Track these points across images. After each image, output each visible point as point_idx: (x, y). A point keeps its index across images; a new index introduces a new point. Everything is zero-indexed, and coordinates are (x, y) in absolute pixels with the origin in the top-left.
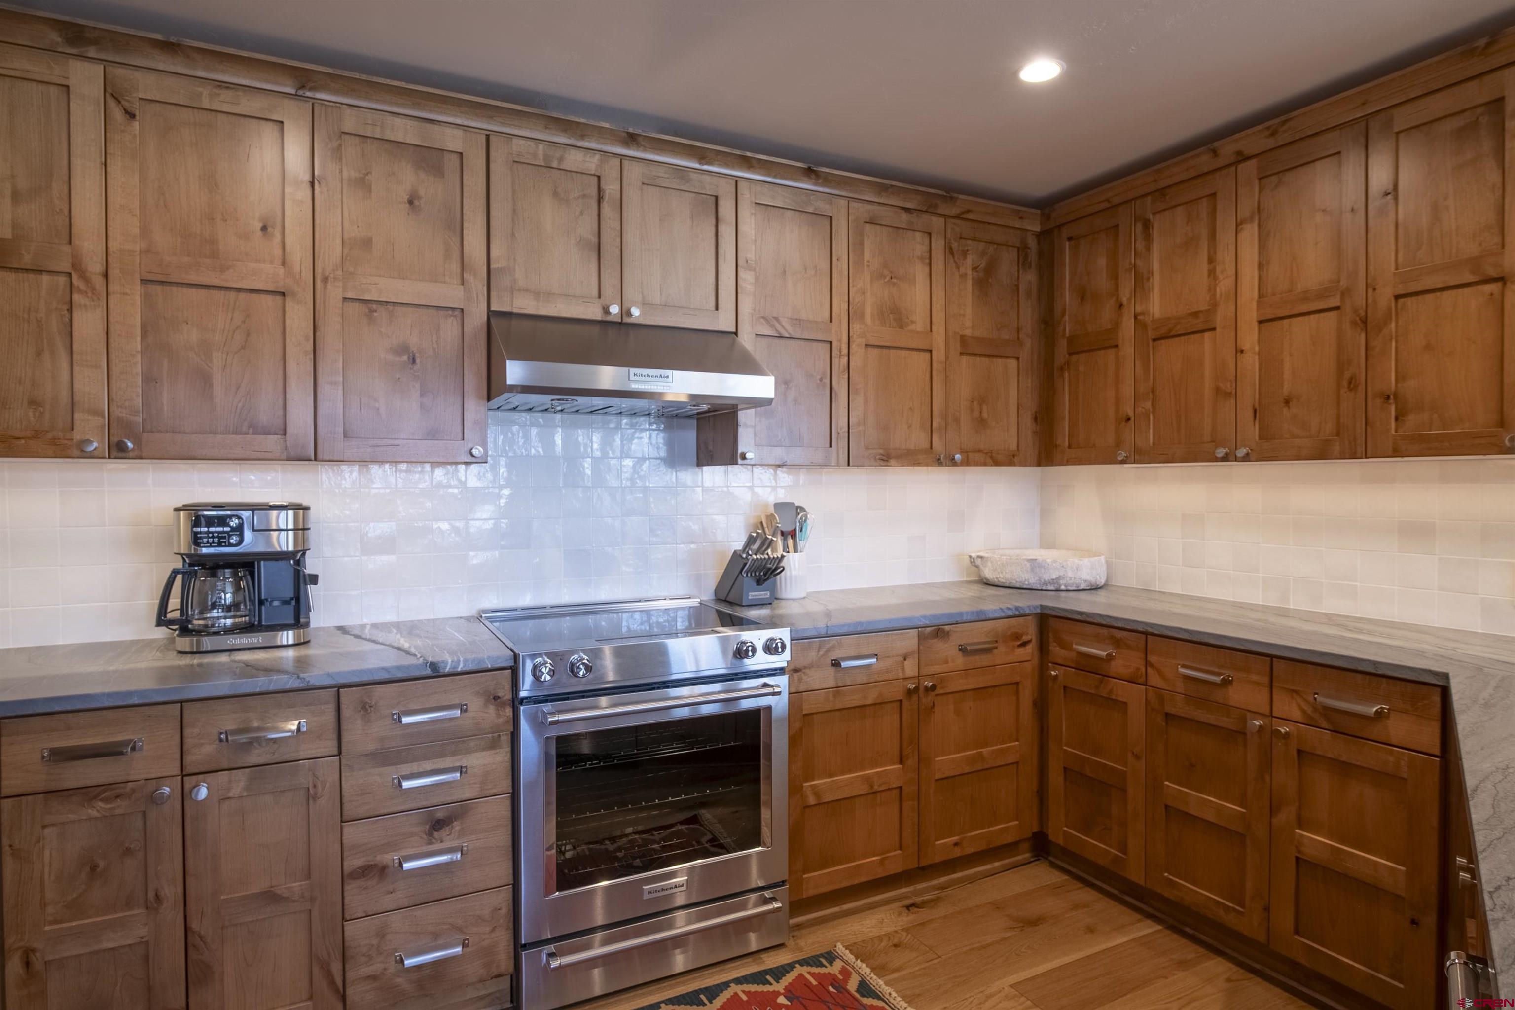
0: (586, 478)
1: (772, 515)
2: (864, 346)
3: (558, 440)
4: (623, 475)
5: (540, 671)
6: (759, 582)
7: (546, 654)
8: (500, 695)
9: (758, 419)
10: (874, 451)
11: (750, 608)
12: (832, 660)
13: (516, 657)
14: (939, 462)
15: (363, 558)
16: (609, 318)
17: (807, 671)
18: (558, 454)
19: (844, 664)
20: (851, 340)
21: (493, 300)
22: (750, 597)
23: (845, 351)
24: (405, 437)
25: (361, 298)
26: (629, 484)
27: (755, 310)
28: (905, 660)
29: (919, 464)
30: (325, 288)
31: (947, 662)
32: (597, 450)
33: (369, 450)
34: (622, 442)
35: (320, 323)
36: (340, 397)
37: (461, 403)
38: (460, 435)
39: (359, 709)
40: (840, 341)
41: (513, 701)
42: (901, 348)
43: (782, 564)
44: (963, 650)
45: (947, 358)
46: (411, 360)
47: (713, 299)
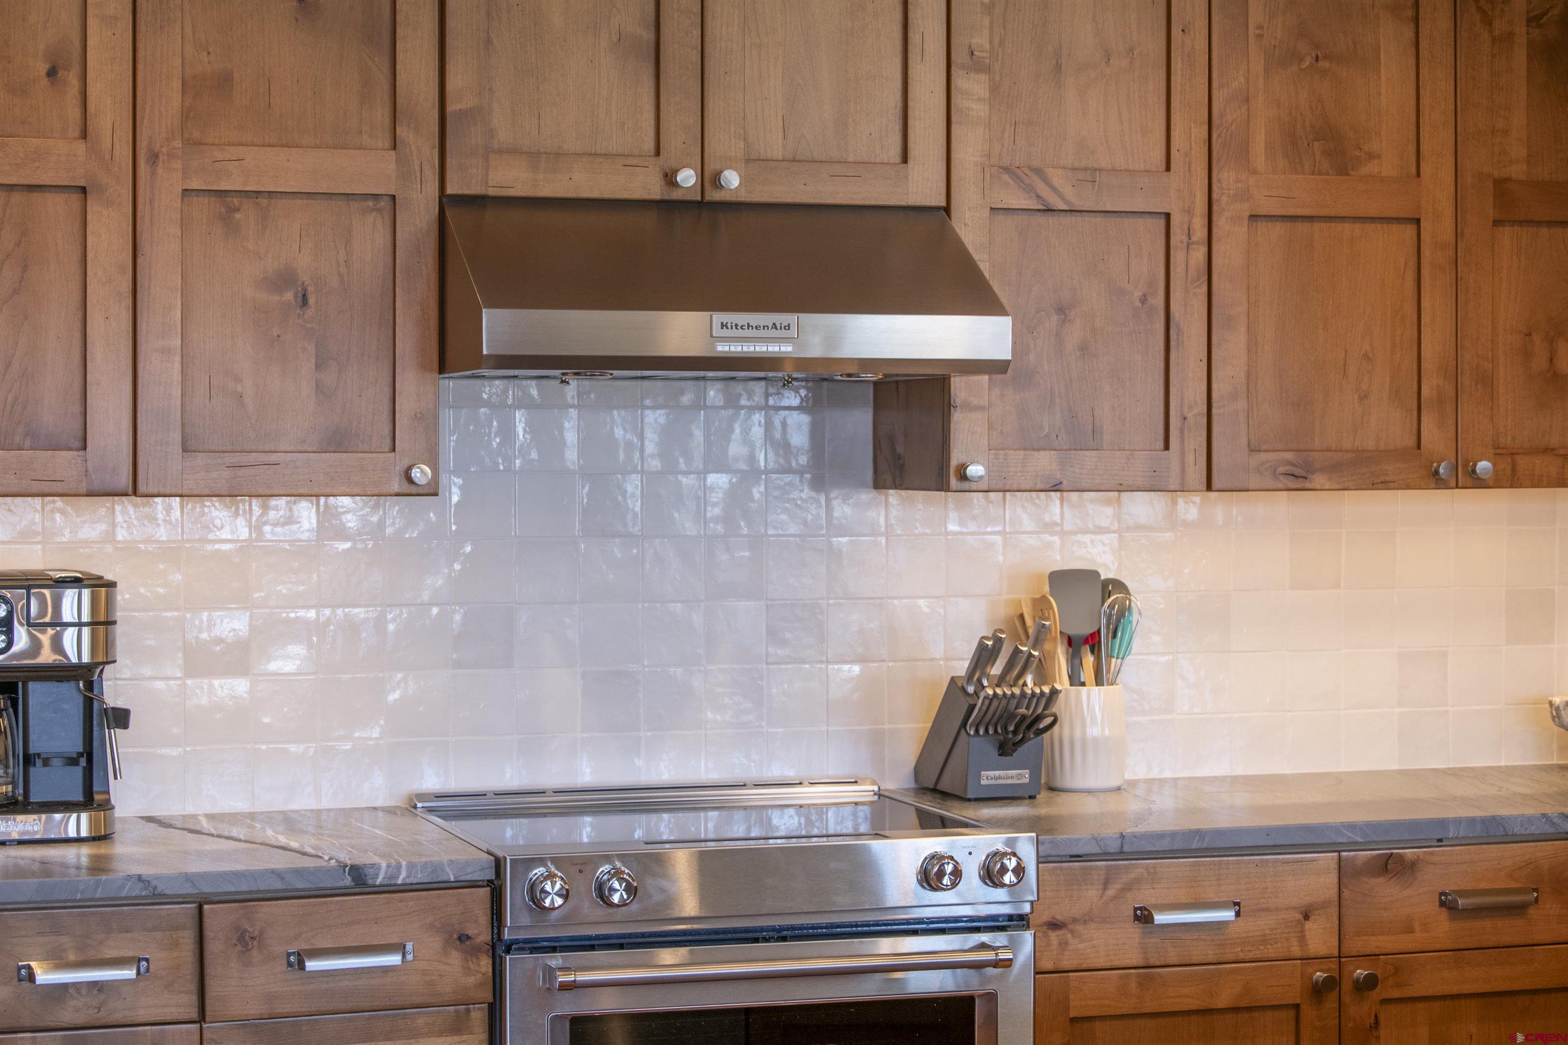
0: (629, 516)
1: (1044, 597)
2: (1246, 222)
3: (571, 436)
4: (709, 509)
5: (543, 891)
6: (1005, 749)
7: (554, 860)
8: (470, 932)
9: (997, 392)
10: (1272, 456)
11: (981, 804)
12: (1136, 909)
13: (498, 864)
14: (1436, 481)
15: (189, 682)
16: (676, 195)
17: (1079, 928)
18: (572, 467)
19: (1160, 918)
20: (1215, 208)
21: (450, 174)
22: (984, 782)
23: (1200, 233)
24: (289, 449)
25: (214, 188)
26: (720, 528)
27: (989, 156)
28: (1306, 917)
29: (1385, 485)
30: (153, 174)
31: (1410, 930)
32: (652, 456)
33: (227, 474)
34: (707, 437)
35: (143, 238)
36: (177, 377)
37: (390, 379)
38: (388, 441)
39: (234, 942)
40: (1189, 212)
41: (493, 947)
42: (1343, 219)
43: (1054, 709)
44: (1446, 903)
45: (1458, 234)
46: (300, 299)
47: (897, 138)
